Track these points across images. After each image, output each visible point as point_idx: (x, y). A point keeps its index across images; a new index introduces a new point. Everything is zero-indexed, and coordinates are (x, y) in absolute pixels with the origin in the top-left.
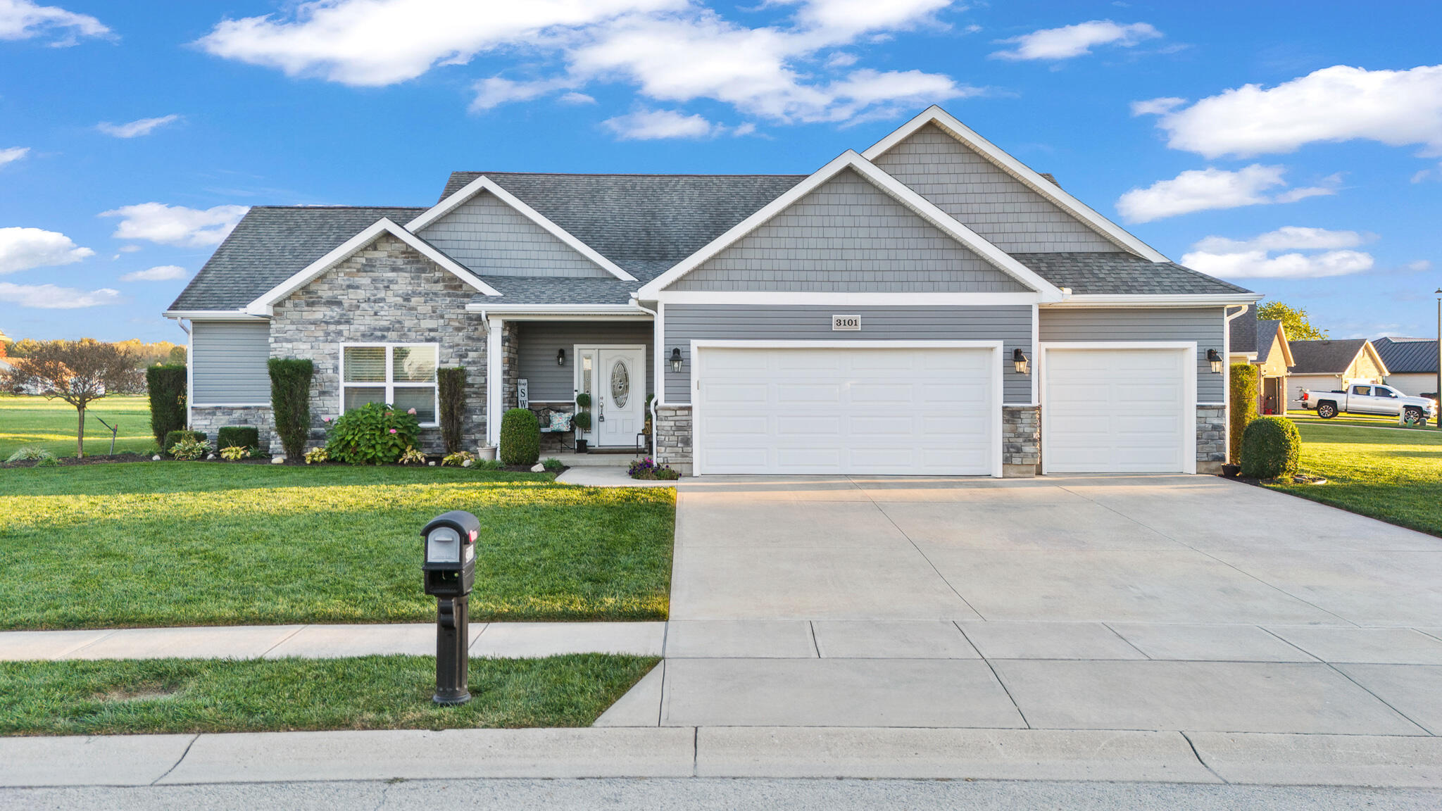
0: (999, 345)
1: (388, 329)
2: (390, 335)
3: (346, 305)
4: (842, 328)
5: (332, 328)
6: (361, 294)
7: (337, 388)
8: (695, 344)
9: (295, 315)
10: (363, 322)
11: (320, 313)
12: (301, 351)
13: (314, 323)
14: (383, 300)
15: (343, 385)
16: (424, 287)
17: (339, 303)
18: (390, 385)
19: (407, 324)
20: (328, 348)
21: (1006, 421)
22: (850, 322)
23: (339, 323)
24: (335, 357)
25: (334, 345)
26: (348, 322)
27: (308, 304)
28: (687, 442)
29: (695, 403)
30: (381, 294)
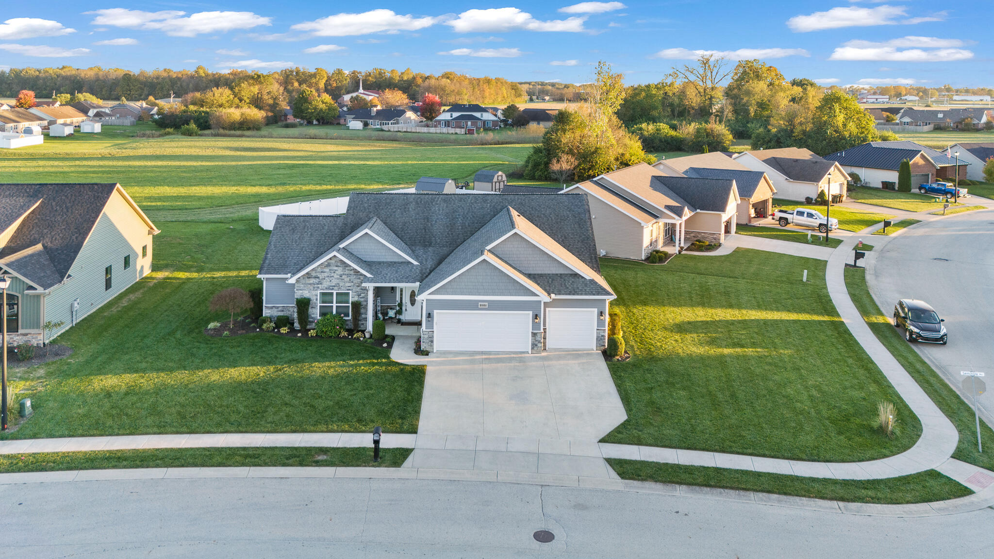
0: (531, 313)
1: (334, 286)
2: (335, 288)
3: (321, 278)
4: (482, 307)
5: (316, 286)
6: (326, 274)
7: (317, 306)
8: (435, 311)
9: (304, 282)
10: (326, 284)
11: (312, 281)
12: (306, 294)
13: (310, 284)
14: (333, 276)
15: (319, 305)
16: (347, 272)
17: (318, 278)
18: (335, 305)
19: (341, 285)
20: (314, 293)
21: (532, 336)
22: (484, 305)
23: (318, 284)
24: (317, 296)
25: (316, 292)
26: (321, 284)
27: (308, 278)
28: (432, 342)
29: (435, 330)
30: (333, 275)
